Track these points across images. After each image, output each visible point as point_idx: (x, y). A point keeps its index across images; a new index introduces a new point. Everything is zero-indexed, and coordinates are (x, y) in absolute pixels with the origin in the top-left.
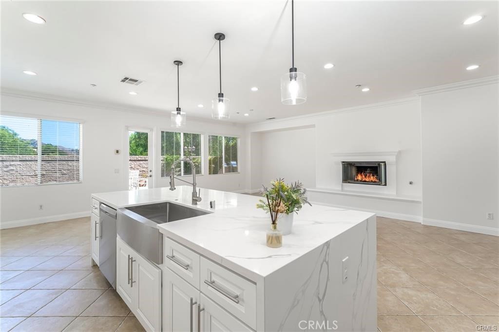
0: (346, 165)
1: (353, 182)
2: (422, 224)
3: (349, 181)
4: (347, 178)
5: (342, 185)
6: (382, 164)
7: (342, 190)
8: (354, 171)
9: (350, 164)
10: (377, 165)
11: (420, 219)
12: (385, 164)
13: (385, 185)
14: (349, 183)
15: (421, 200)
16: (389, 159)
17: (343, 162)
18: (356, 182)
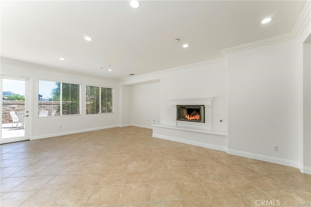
0: (179, 108)
1: (184, 120)
2: (227, 153)
3: (182, 119)
4: (180, 117)
5: (177, 122)
6: (202, 107)
7: (177, 126)
8: (185, 112)
9: (182, 107)
10: (199, 108)
11: (226, 149)
12: (204, 107)
13: (204, 122)
14: (181, 120)
15: (227, 135)
16: (207, 103)
17: (177, 105)
18: (185, 120)
